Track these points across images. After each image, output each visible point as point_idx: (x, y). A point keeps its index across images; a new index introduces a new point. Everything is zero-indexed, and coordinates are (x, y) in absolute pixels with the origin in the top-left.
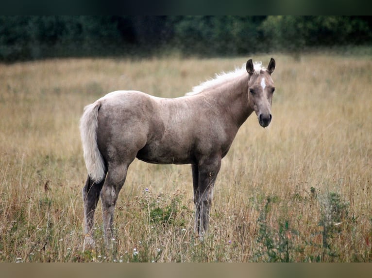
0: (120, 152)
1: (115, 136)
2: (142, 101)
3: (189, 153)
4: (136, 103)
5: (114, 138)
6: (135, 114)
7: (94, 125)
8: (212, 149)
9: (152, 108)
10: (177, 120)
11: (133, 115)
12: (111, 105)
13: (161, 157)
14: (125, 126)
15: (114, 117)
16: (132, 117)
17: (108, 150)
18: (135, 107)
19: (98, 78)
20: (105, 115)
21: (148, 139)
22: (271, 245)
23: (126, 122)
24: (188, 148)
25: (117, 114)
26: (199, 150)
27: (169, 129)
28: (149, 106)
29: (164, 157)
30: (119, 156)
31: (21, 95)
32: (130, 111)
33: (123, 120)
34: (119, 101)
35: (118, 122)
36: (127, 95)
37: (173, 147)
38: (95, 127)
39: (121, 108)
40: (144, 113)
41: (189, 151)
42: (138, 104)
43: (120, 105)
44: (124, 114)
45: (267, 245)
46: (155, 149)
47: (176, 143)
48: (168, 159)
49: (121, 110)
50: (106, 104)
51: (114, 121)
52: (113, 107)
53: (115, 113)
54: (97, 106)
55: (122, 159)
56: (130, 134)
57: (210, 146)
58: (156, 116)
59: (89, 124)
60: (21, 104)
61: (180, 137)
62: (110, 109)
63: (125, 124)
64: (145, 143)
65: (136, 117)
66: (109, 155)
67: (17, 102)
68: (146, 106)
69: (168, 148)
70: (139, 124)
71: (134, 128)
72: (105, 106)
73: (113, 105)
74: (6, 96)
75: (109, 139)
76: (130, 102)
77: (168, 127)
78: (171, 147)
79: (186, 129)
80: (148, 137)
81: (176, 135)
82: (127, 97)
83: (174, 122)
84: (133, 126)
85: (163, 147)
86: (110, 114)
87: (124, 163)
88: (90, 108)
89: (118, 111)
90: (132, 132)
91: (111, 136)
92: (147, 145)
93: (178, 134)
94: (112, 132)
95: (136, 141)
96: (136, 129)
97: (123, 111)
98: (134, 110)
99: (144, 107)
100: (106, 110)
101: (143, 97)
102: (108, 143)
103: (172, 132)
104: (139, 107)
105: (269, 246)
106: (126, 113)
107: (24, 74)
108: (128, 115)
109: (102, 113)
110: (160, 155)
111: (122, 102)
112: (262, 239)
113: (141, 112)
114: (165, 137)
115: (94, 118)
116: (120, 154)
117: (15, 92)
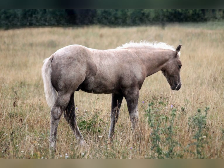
0: (67, 85)
1: (64, 75)
2: (79, 50)
3: (115, 86)
4: (75, 52)
5: (63, 76)
6: (76, 60)
7: (50, 70)
8: (132, 84)
9: (87, 54)
10: (106, 64)
11: (74, 60)
12: (59, 55)
13: (96, 88)
14: (70, 68)
15: (62, 63)
16: (74, 62)
17: (59, 84)
18: (75, 55)
19: (54, 38)
20: (56, 62)
21: (86, 75)
22: (160, 152)
23: (70, 65)
24: (114, 83)
25: (64, 61)
26: (123, 85)
27: (100, 69)
28: (85, 54)
29: (98, 88)
30: (66, 88)
31: (11, 47)
32: (73, 58)
33: (68, 64)
34: (64, 53)
35: (65, 66)
36: (69, 48)
37: (104, 82)
38: (50, 72)
39: (66, 57)
40: (82, 58)
41: (115, 85)
42: (77, 52)
43: (65, 55)
44: (68, 60)
45: (158, 152)
46: (92, 82)
47: (106, 79)
48: (100, 89)
49: (66, 58)
50: (56, 56)
51: (63, 65)
52: (61, 57)
53: (62, 60)
54: (51, 58)
55: (68, 90)
56: (73, 73)
57: (131, 82)
58: (91, 60)
59: (46, 71)
60: (11, 52)
61: (108, 75)
62: (59, 58)
63: (70, 67)
64: (84, 78)
65: (77, 61)
66: (59, 87)
67: (9, 51)
68: (83, 53)
69: (100, 82)
70: (79, 65)
71: (76, 68)
72: (56, 57)
73: (61, 55)
74: (3, 47)
75: (59, 77)
76: (72, 52)
77: (99, 68)
78: (102, 82)
79: (113, 70)
80: (86, 73)
81: (106, 74)
82: (69, 49)
83: (104, 65)
84: (75, 67)
85: (97, 81)
86: (59, 61)
87: (69, 92)
88: (47, 60)
89: (64, 58)
90: (75, 71)
91: (61, 75)
92: (86, 79)
93: (107, 73)
94: (62, 72)
95: (77, 77)
96: (77, 69)
97: (68, 58)
98: (75, 57)
99: (81, 54)
100: (57, 59)
101: (80, 48)
102: (58, 80)
103: (102, 71)
104: (78, 55)
105: (159, 153)
106: (69, 60)
107: (14, 35)
108: (71, 60)
109: (54, 61)
110: (95, 87)
111: (67, 53)
112: (154, 148)
113: (79, 57)
114: (98, 74)
115: (49, 66)
116: (66, 87)
117: (8, 45)
